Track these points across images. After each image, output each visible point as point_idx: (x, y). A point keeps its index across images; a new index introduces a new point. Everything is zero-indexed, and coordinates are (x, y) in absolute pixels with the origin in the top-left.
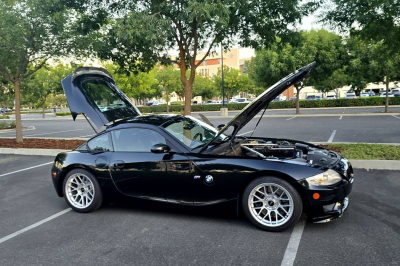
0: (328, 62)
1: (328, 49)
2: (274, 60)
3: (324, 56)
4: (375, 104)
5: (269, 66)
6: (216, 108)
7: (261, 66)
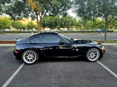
0: (58, 23)
1: (58, 20)
2: (46, 21)
3: (57, 21)
4: (63, 32)
5: (44, 22)
6: (30, 32)
7: (43, 22)
